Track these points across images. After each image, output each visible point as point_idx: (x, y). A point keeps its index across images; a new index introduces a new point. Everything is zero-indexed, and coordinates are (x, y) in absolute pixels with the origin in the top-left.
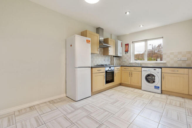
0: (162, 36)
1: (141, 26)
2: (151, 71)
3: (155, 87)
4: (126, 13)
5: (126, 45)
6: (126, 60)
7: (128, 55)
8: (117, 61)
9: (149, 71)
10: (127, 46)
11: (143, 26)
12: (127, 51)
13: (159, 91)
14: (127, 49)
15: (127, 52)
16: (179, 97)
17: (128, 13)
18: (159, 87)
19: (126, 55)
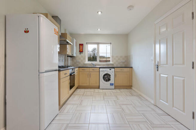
0: (110, 42)
1: (99, 30)
2: (107, 71)
3: (111, 84)
4: (98, 12)
5: (80, 45)
6: (80, 61)
7: (82, 56)
8: (71, 61)
9: (106, 71)
10: (82, 46)
11: (100, 29)
12: (81, 51)
13: (113, 87)
14: (81, 49)
15: (81, 53)
16: (126, 89)
17: (100, 13)
18: (113, 84)
19: (80, 55)
